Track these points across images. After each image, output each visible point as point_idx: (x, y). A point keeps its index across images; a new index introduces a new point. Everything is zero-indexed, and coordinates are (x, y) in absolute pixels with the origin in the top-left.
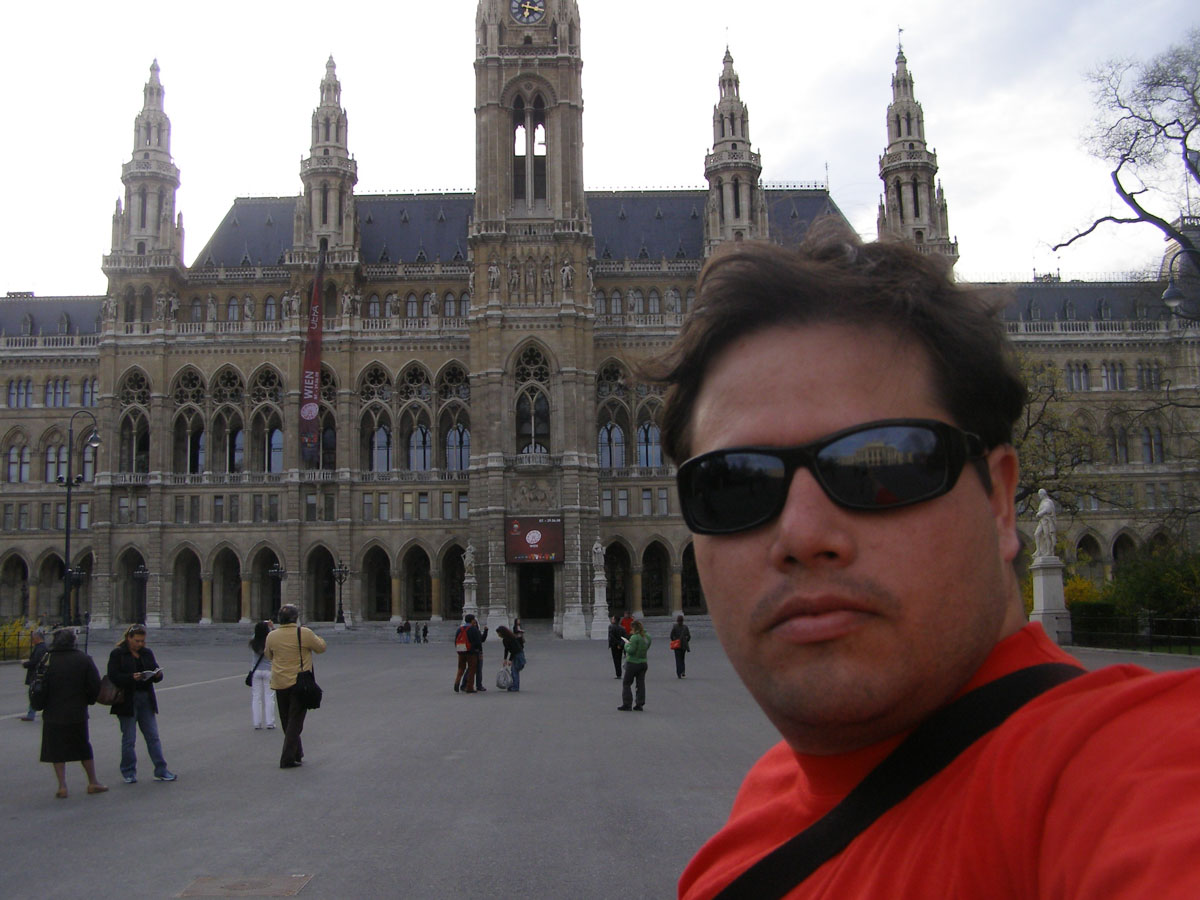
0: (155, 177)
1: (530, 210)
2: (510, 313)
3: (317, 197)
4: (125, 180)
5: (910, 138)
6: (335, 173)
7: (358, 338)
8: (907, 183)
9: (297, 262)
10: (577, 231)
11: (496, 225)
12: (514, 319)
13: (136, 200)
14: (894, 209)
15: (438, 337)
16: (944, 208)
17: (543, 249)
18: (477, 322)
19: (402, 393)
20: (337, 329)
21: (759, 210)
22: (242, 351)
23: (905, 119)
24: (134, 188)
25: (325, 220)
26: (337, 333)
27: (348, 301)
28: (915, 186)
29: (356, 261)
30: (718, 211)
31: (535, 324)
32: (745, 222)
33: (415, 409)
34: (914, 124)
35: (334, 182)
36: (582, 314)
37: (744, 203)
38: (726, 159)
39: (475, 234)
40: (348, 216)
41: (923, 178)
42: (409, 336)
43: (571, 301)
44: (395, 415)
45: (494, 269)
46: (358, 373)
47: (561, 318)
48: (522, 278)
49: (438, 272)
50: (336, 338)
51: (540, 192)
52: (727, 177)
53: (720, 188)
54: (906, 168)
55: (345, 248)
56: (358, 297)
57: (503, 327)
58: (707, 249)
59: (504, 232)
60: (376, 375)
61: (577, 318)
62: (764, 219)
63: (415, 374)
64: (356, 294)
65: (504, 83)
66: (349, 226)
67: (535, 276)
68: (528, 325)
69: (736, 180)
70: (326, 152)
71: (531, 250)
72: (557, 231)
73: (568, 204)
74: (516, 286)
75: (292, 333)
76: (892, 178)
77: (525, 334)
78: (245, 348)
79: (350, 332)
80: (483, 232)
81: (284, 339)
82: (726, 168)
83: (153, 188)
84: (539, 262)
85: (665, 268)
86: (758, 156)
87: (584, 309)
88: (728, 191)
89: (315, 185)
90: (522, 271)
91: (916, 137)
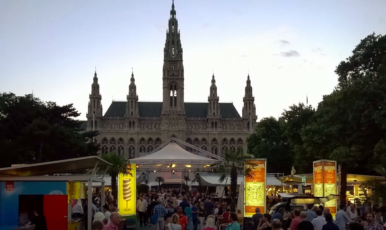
0: (96, 98)
1: (174, 109)
2: (169, 129)
3: (130, 103)
4: (90, 98)
5: (249, 94)
6: (134, 98)
7: (139, 132)
8: (248, 103)
9: (126, 117)
10: (182, 113)
11: (167, 112)
12: (170, 130)
13: (93, 103)
14: (245, 109)
15: (155, 132)
16: (255, 108)
17: (176, 116)
18: (163, 130)
19: (148, 143)
20: (135, 130)
22: (115, 134)
23: (249, 89)
24: (92, 100)
25: (132, 108)
26: (135, 131)
27: (137, 125)
28: (250, 104)
29: (139, 117)
30: (210, 108)
31: (174, 131)
32: (215, 111)
33: (150, 146)
34: (250, 91)
35: (134, 100)
36: (183, 129)
37: (216, 107)
38: (212, 98)
39: (163, 113)
40: (137, 107)
41: (251, 102)
42: (149, 132)
43: (181, 127)
44: (146, 147)
45: (166, 120)
46: (139, 139)
47: (179, 130)
48: (172, 122)
49: (155, 119)
50: (135, 132)
51: (175, 105)
54: (248, 100)
55: (136, 114)
56: (139, 124)
57: (168, 132)
58: (208, 116)
59: (168, 113)
60: (143, 139)
61: (182, 130)
62: (219, 110)
63: (150, 139)
64: (139, 123)
65: (169, 83)
66: (137, 109)
67: (174, 122)
68: (173, 131)
69: (214, 102)
70: (132, 94)
71: (173, 117)
72: (179, 113)
73: (181, 108)
74: (171, 123)
75: (126, 131)
76: (245, 102)
77: (173, 133)
78: (116, 134)
79: (138, 131)
80: (164, 113)
81: (124, 132)
82: (212, 100)
83: (96, 100)
84: (175, 119)
85: (199, 119)
86: (219, 97)
87: (184, 129)
88: (212, 104)
89: (130, 100)
90: (172, 121)
91: (251, 94)
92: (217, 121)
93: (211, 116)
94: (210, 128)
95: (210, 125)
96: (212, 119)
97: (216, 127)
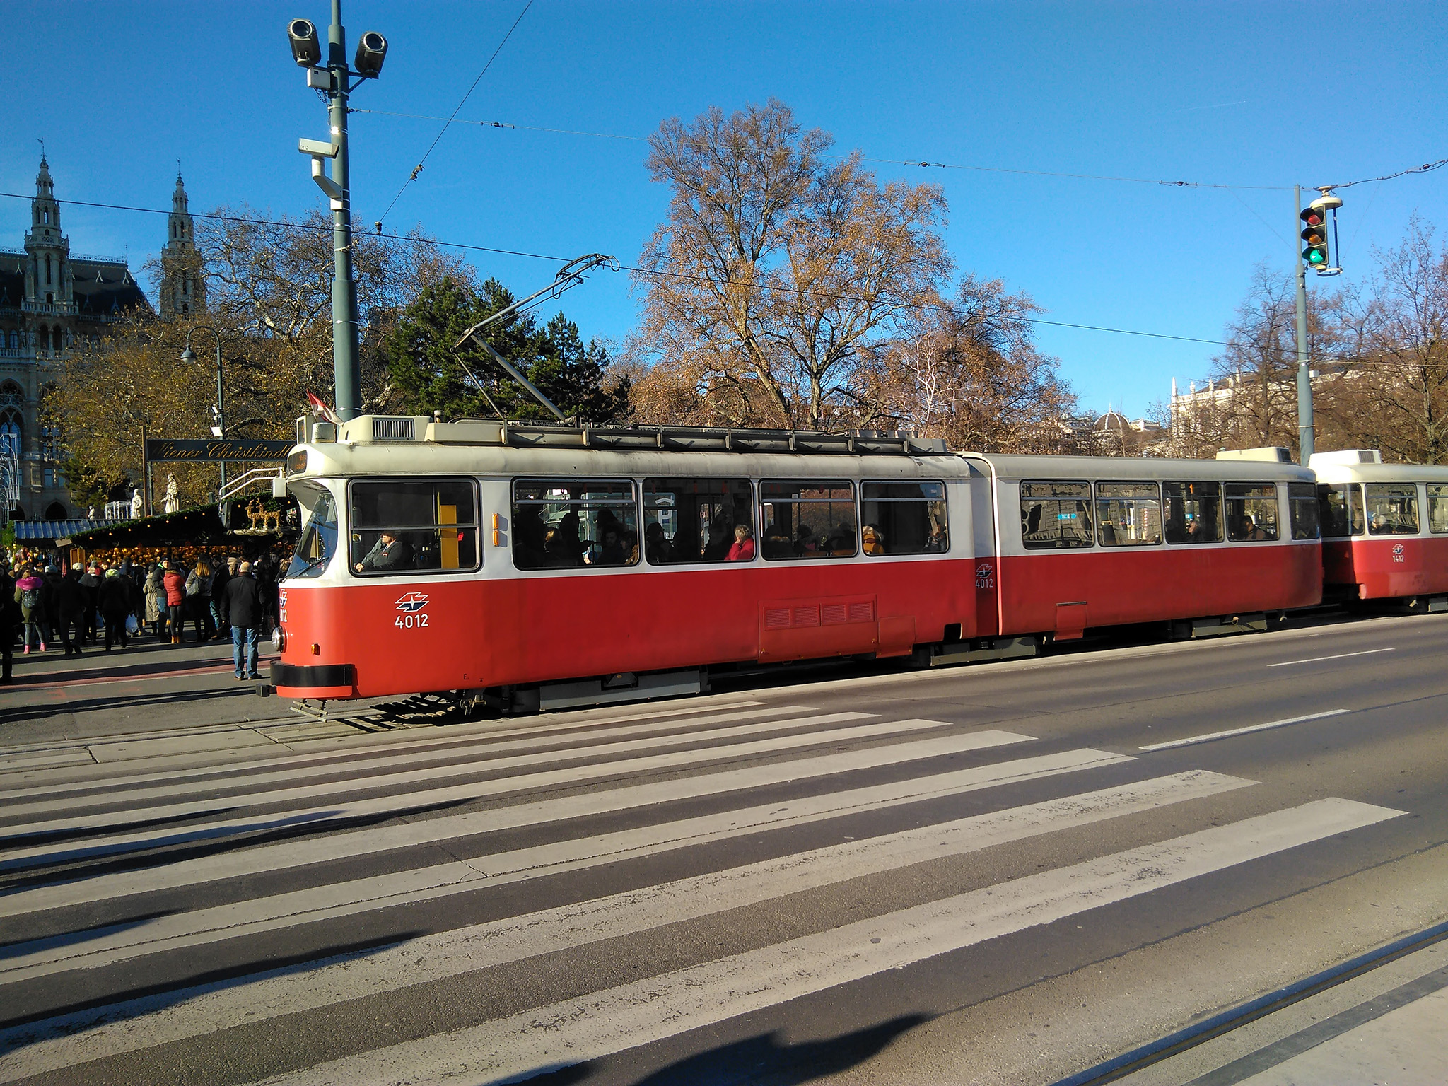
5: (183, 239)
8: (179, 271)
14: (168, 288)
21: (66, 280)
23: (180, 226)
30: (33, 276)
32: (55, 287)
34: (186, 230)
37: (55, 272)
38: (40, 241)
52: (41, 254)
53: (36, 261)
58: (23, 304)
62: (69, 287)
69: (48, 257)
82: (40, 247)
86: (67, 240)
88: (42, 264)
91: (187, 240)
92: (60, 322)
93: (38, 305)
94: (34, 345)
95: (32, 337)
96: (39, 315)
97: (58, 346)
